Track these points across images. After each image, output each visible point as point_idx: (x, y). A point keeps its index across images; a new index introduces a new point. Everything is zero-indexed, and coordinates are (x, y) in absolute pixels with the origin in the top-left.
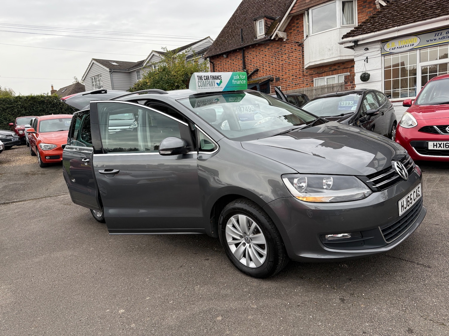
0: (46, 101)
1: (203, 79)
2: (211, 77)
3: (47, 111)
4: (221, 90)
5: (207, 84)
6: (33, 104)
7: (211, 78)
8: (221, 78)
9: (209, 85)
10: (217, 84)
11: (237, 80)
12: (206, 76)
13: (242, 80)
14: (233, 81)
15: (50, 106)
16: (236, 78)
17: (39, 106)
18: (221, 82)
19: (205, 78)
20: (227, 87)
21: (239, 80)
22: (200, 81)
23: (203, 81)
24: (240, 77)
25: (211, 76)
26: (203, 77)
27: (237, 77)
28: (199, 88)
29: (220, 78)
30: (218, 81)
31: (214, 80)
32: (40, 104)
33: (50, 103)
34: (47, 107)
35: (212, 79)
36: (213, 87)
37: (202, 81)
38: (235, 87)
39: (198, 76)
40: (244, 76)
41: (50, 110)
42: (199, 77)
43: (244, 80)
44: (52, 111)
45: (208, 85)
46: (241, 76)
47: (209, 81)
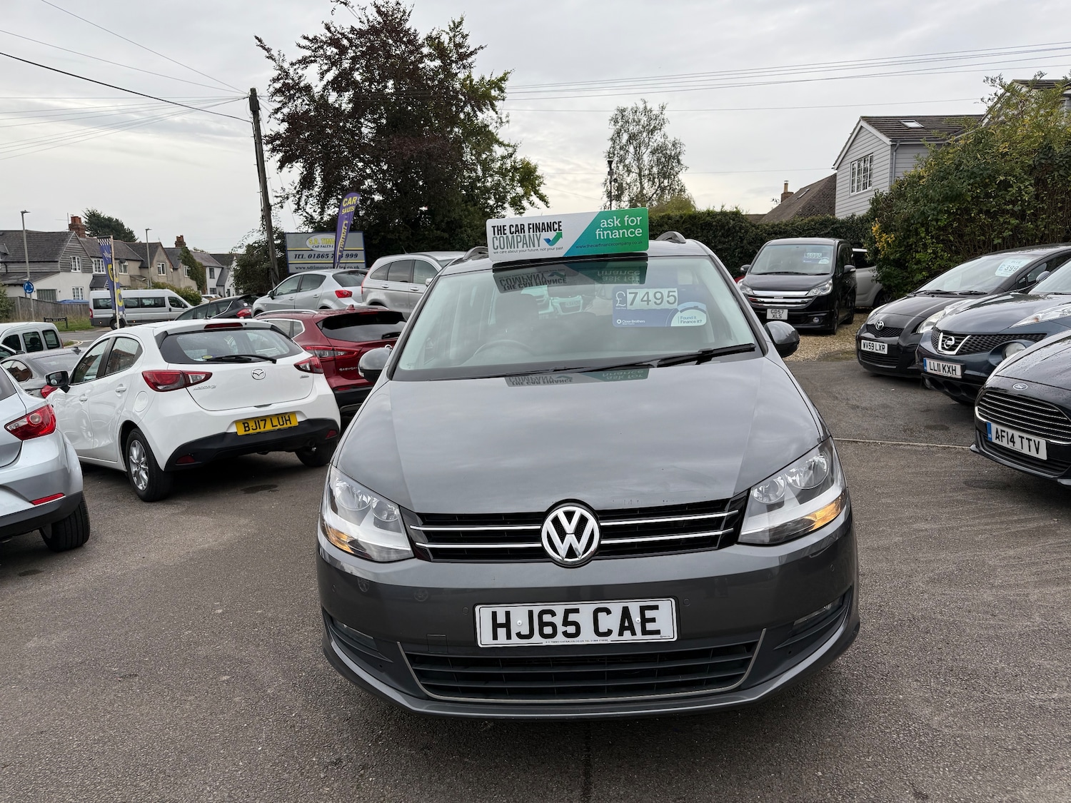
0: (714, 223)
1: (507, 231)
2: (531, 226)
3: (713, 244)
4: (561, 254)
5: (518, 242)
6: (690, 230)
7: (529, 228)
8: (559, 226)
9: (523, 244)
10: (548, 241)
11: (611, 229)
12: (517, 225)
13: (628, 227)
14: (597, 232)
15: (720, 233)
16: (608, 224)
17: (700, 235)
18: (559, 236)
19: (513, 229)
20: (576, 246)
21: (618, 228)
22: (498, 237)
23: (507, 237)
24: (622, 222)
25: (529, 224)
26: (507, 228)
27: (613, 222)
28: (496, 251)
29: (556, 226)
30: (551, 235)
31: (538, 233)
32: (702, 229)
33: (723, 227)
34: (715, 237)
35: (531, 230)
36: (534, 248)
37: (505, 236)
38: (605, 245)
39: (494, 227)
40: (639, 219)
41: (720, 242)
42: (496, 229)
43: (636, 227)
44: (724, 244)
45: (520, 245)
46: (626, 219)
47: (522, 235)
